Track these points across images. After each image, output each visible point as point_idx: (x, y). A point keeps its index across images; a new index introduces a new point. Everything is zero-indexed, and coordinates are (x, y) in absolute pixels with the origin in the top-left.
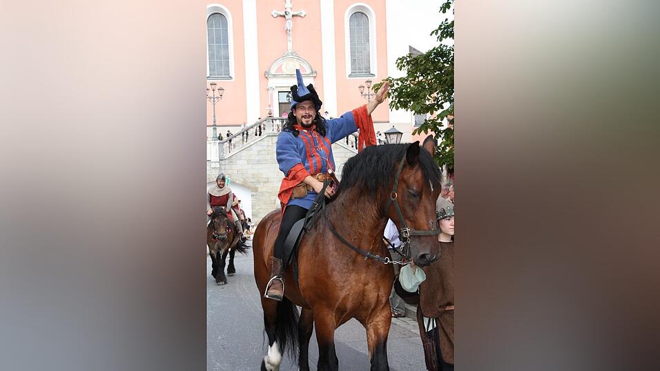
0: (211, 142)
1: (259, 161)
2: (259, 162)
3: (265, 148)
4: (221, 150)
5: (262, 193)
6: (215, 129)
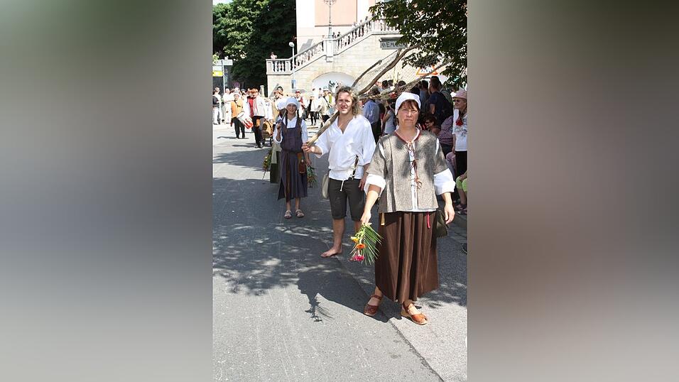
3: (369, 45)
4: (335, 47)
6: (330, 28)
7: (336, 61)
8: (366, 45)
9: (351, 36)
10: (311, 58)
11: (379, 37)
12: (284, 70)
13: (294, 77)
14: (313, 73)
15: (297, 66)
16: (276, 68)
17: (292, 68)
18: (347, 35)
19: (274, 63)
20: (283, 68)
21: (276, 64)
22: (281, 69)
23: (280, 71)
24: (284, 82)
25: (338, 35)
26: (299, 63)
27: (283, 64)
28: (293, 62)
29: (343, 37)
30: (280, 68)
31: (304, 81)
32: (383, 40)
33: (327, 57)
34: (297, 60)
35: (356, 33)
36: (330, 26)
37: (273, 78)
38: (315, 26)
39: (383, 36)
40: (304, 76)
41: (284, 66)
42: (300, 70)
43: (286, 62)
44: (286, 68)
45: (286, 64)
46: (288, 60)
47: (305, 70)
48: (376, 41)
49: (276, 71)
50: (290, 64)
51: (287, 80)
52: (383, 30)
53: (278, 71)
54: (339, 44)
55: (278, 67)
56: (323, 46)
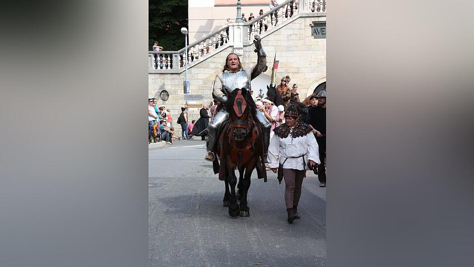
0: (235, 24)
1: (289, 47)
2: (288, 49)
3: (296, 32)
4: (245, 35)
6: (238, 9)
7: (247, 54)
8: (291, 32)
10: (210, 51)
11: (309, 21)
12: (171, 66)
13: (188, 77)
14: (213, 72)
15: (189, 62)
16: (159, 63)
17: (182, 63)
19: (156, 56)
20: (169, 64)
21: (159, 58)
22: (167, 66)
23: (164, 68)
24: (171, 84)
25: (250, 19)
26: (193, 57)
27: (169, 59)
28: (185, 56)
30: (164, 63)
31: (201, 82)
32: (316, 24)
33: (234, 49)
34: (190, 53)
36: (239, 6)
37: (154, 78)
38: (215, 6)
39: (317, 20)
40: (200, 76)
41: (171, 62)
42: (195, 67)
43: (173, 55)
44: (174, 64)
45: (174, 58)
46: (177, 53)
47: (202, 68)
48: (305, 26)
49: (159, 68)
50: (180, 58)
51: (176, 80)
52: (316, 11)
53: (161, 68)
54: (251, 31)
55: (161, 62)
56: (228, 34)
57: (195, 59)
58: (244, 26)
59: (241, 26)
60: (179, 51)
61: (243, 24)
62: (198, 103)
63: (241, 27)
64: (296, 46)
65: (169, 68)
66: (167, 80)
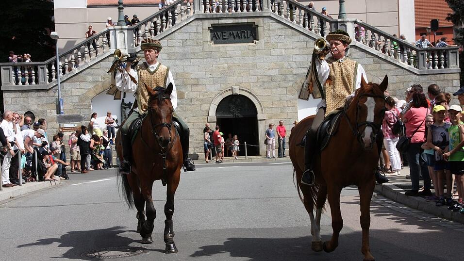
0: (117, 27)
1: (185, 54)
2: (184, 57)
3: (193, 36)
4: (131, 40)
5: (191, 100)
6: (120, 9)
8: (186, 36)
9: (159, 21)
11: (207, 24)
12: (37, 82)
14: (91, 86)
15: (60, 75)
17: (51, 76)
18: (150, 19)
19: (15, 70)
21: (20, 71)
23: (27, 83)
26: (64, 68)
27: (33, 72)
28: (53, 67)
29: (145, 23)
31: (76, 100)
32: (216, 27)
35: (167, 16)
36: (120, 6)
37: (14, 96)
38: (89, 6)
39: (216, 22)
40: (75, 92)
41: (37, 75)
42: (68, 81)
43: (39, 67)
44: (40, 79)
45: (40, 71)
46: (44, 65)
47: (77, 82)
48: (203, 29)
49: (20, 83)
50: (47, 71)
51: (44, 99)
52: (214, 11)
53: (24, 83)
54: (137, 35)
55: (23, 76)
56: (109, 39)
57: (67, 71)
58: (128, 29)
59: (125, 29)
60: (46, 62)
61: (127, 27)
62: (76, 125)
63: (125, 32)
64: (194, 53)
65: (34, 83)
66: (32, 99)
